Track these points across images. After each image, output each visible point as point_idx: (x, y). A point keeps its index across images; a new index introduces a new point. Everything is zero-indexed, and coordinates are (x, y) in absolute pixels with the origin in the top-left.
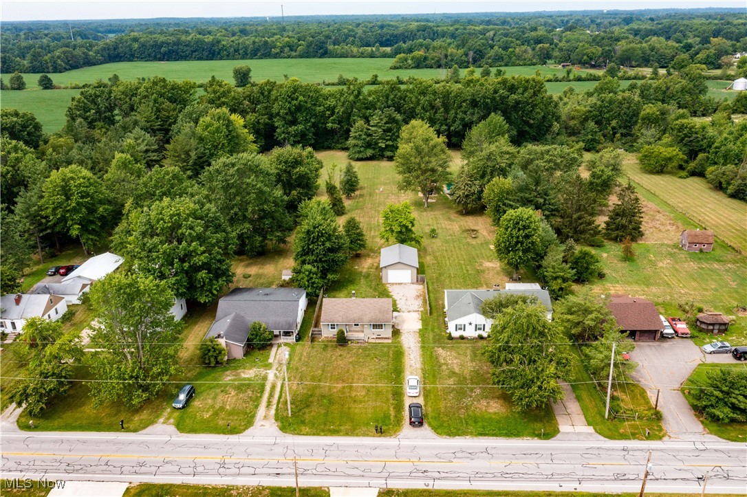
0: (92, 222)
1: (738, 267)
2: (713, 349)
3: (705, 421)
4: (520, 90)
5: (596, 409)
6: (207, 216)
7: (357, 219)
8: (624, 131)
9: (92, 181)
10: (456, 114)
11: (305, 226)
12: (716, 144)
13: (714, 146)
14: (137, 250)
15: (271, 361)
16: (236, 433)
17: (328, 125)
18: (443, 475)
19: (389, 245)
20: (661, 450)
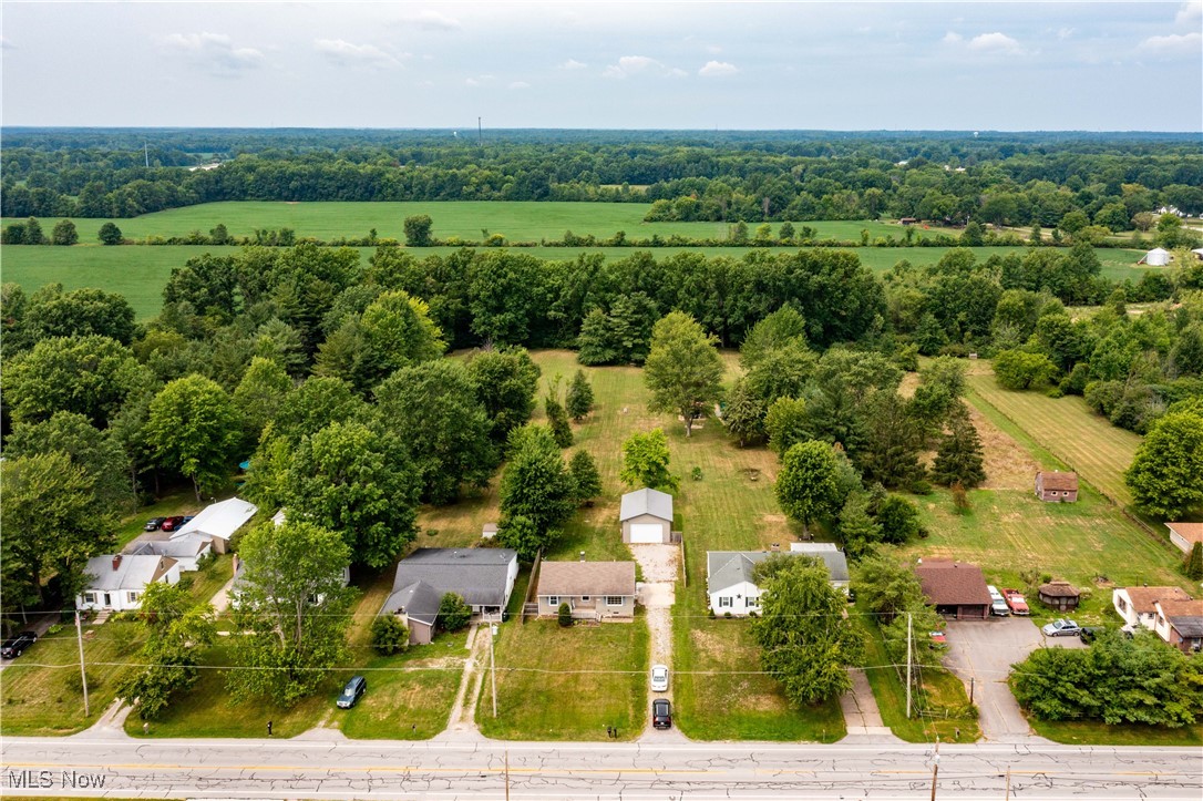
0: (214, 454)
1: (1108, 523)
2: (1055, 630)
3: (1032, 719)
4: (826, 270)
5: (896, 706)
6: (387, 447)
7: (590, 453)
8: (977, 328)
9: (220, 396)
10: (736, 300)
11: (518, 461)
12: (1096, 351)
13: (1094, 353)
14: (289, 493)
15: (468, 646)
16: (425, 738)
17: (549, 313)
18: (693, 786)
19: (633, 490)
20: (973, 755)
